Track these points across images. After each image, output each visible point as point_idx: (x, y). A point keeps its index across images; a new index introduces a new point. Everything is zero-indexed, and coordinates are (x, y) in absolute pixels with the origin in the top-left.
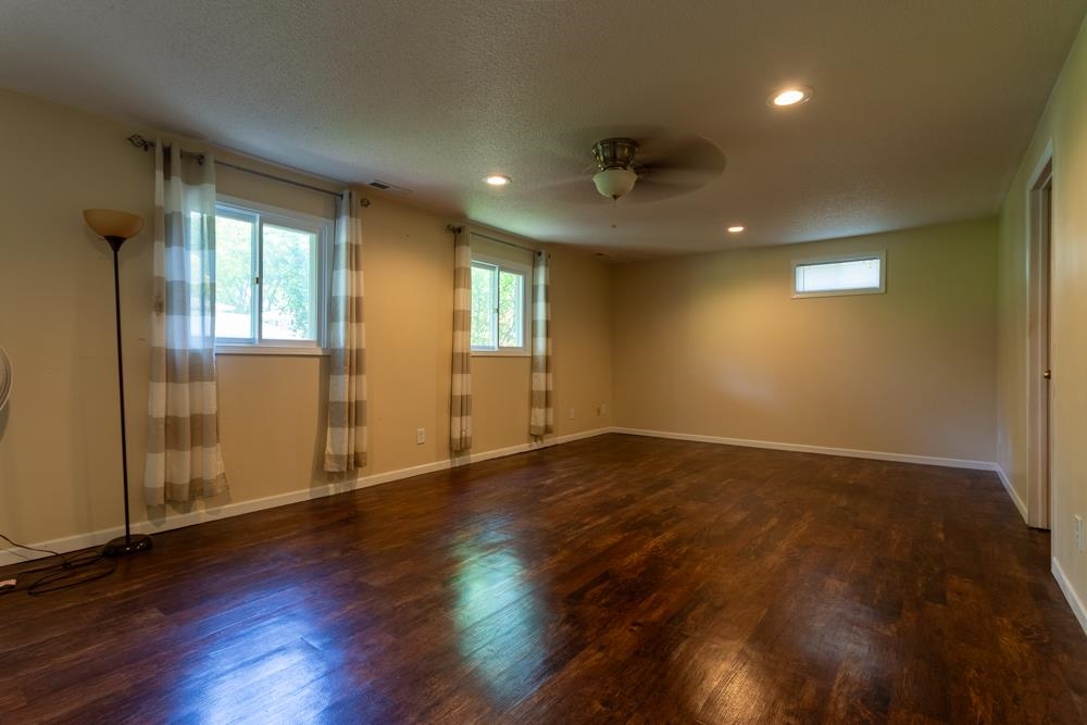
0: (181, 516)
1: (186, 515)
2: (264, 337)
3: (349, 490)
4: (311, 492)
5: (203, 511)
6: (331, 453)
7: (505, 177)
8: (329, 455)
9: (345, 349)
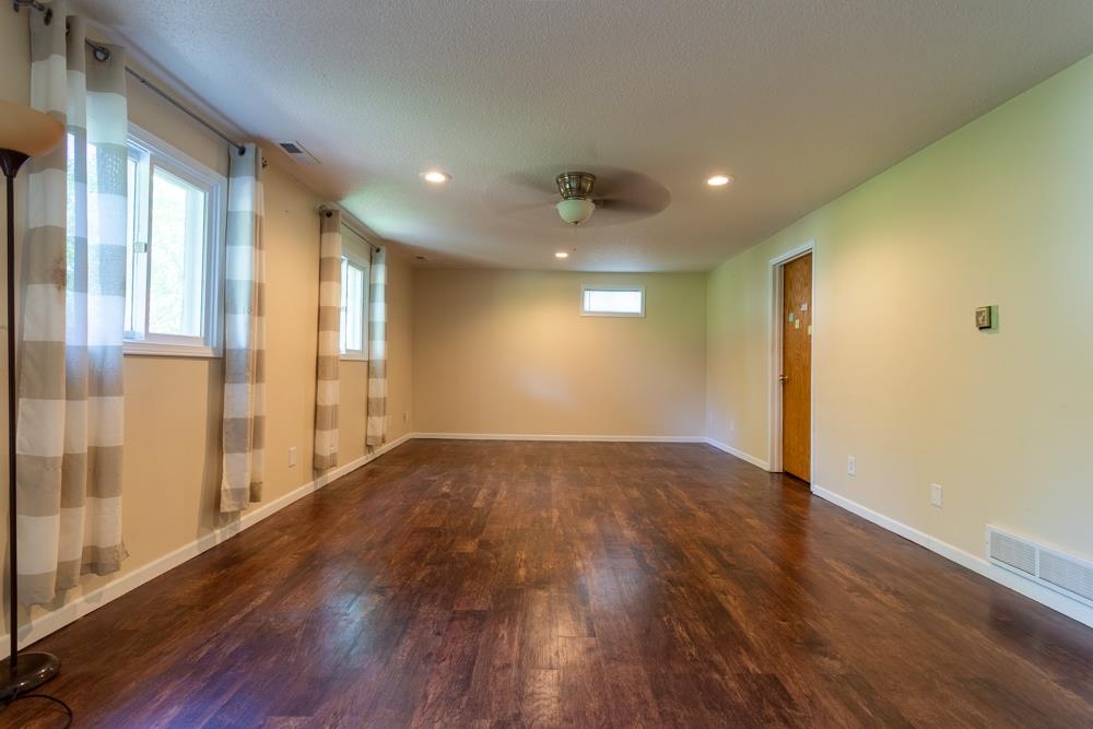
0: (51, 614)
1: (59, 611)
2: (151, 331)
3: (234, 534)
4: (199, 544)
5: (81, 599)
6: (228, 487)
7: (444, 173)
8: (226, 490)
9: (247, 350)
